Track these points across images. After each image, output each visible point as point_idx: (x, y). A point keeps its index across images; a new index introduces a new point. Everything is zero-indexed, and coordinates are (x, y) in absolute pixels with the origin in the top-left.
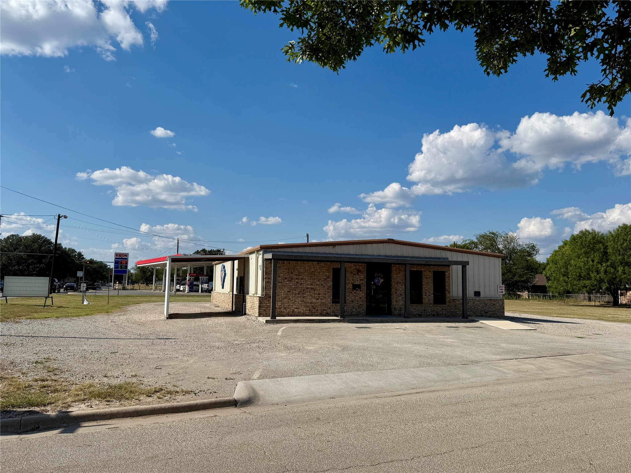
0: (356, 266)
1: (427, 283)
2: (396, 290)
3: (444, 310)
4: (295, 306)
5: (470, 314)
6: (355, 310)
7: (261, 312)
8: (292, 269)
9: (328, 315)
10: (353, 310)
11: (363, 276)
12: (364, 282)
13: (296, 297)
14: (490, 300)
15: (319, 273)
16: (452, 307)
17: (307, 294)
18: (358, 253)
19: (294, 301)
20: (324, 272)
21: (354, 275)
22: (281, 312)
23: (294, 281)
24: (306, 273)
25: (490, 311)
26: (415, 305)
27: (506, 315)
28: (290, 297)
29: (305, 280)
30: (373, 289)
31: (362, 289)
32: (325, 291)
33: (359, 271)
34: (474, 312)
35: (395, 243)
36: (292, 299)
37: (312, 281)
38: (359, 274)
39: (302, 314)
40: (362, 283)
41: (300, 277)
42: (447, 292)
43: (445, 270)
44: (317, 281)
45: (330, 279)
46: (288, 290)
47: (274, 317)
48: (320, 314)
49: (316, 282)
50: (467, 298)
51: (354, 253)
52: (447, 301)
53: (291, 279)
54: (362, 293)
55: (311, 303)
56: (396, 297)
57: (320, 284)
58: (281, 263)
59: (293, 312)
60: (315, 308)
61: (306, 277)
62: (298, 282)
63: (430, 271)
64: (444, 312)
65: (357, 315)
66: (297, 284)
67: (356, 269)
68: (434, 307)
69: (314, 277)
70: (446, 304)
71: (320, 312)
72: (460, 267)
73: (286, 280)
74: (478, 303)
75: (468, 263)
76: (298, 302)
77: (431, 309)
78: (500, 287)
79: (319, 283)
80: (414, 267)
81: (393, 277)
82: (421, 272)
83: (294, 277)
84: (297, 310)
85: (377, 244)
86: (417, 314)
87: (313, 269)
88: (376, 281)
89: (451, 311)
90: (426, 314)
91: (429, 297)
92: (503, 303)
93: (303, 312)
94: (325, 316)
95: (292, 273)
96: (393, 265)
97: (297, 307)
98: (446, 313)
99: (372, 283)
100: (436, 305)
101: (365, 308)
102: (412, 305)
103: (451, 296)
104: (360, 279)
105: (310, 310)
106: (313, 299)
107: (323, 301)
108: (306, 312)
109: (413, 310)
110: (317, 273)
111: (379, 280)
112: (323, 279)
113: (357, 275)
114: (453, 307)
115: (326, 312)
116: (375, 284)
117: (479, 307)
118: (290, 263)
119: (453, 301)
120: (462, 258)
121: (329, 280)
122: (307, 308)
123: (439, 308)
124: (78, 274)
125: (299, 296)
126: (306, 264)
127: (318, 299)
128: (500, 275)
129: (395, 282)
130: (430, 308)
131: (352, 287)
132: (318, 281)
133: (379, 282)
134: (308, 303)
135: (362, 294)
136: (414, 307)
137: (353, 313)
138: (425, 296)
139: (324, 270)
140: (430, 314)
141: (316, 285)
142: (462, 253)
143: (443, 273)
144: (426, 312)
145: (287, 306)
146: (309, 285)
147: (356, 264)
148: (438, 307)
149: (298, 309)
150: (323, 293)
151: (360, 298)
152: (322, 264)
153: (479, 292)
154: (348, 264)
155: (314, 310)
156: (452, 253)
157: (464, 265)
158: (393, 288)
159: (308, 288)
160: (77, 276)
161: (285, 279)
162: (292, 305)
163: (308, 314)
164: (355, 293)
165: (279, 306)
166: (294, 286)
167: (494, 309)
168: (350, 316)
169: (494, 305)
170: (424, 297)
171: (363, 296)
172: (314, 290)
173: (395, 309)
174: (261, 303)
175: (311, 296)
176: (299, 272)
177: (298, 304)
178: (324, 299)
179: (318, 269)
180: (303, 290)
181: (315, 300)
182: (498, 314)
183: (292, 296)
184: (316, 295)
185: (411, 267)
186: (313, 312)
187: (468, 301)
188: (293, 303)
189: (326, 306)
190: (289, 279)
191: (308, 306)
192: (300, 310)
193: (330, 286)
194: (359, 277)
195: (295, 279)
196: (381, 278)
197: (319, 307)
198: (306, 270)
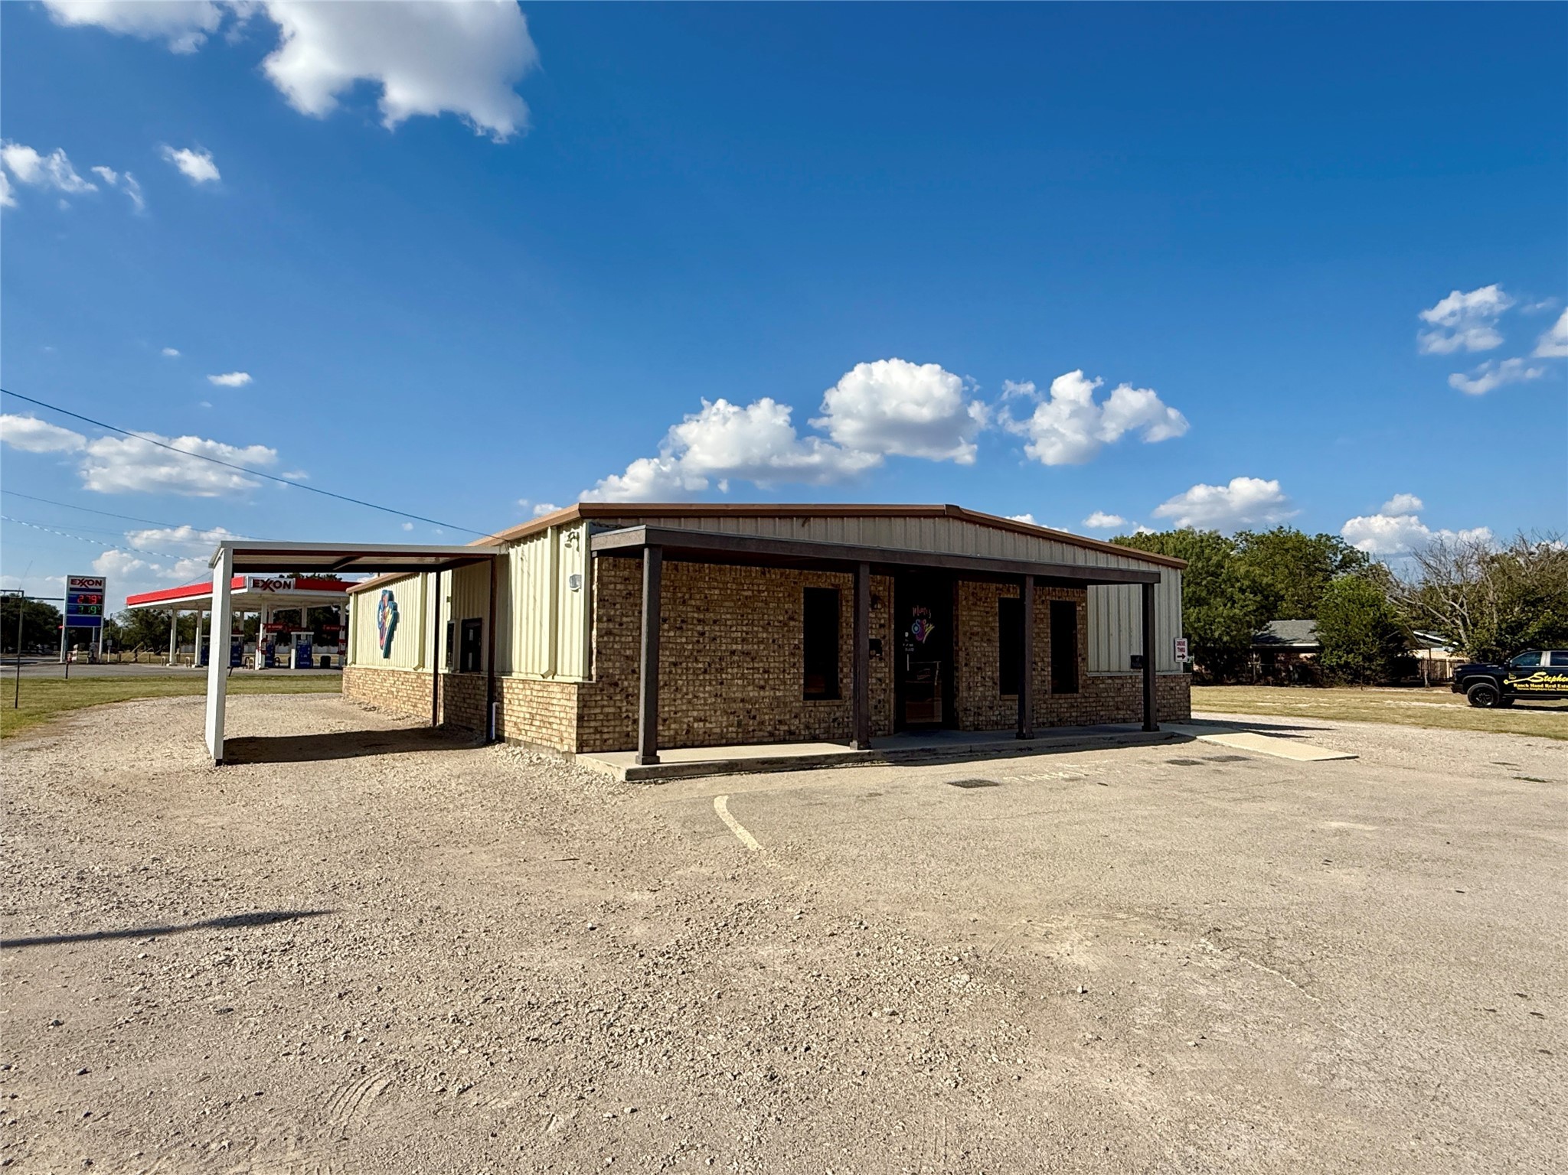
2: (968, 654)
3: (1074, 707)
4: (695, 714)
5: (1127, 716)
7: (585, 737)
8: (684, 589)
11: (886, 614)
12: (890, 633)
13: (697, 683)
14: (1164, 676)
15: (766, 603)
16: (1090, 700)
17: (730, 670)
19: (690, 696)
20: (779, 599)
23: (692, 630)
24: (727, 604)
25: (1165, 707)
26: (1011, 697)
27: (1194, 715)
28: (680, 682)
29: (726, 625)
30: (909, 653)
31: (883, 654)
32: (785, 661)
33: (874, 598)
34: (1133, 711)
35: (963, 520)
36: (685, 690)
37: (745, 629)
38: (877, 606)
39: (715, 737)
40: (884, 637)
41: (710, 615)
42: (1080, 659)
43: (1075, 599)
44: (761, 629)
45: (797, 624)
46: (673, 659)
47: (651, 756)
48: (771, 734)
49: (757, 632)
52: (1080, 682)
53: (683, 621)
54: (883, 665)
55: (743, 701)
56: (968, 675)
57: (768, 639)
59: (688, 732)
60: (754, 718)
61: (728, 616)
62: (702, 634)
64: (1074, 714)
66: (701, 640)
68: (1053, 701)
70: (1077, 692)
71: (769, 728)
75: (1157, 577)
76: (705, 699)
77: (1047, 708)
78: (1178, 643)
79: (765, 635)
80: (1008, 590)
81: (959, 618)
82: (1023, 603)
83: (691, 615)
84: (701, 724)
85: (917, 520)
87: (748, 589)
88: (916, 629)
89: (1088, 709)
91: (1043, 673)
92: (1188, 693)
93: (718, 730)
94: (785, 741)
95: (684, 602)
97: (702, 713)
98: (1077, 717)
99: (907, 634)
100: (1057, 696)
101: (892, 711)
102: (1006, 697)
103: (1089, 670)
104: (879, 623)
105: (739, 724)
106: (750, 688)
107: (778, 694)
108: (727, 732)
109: (1008, 712)
110: (760, 604)
111: (922, 625)
112: (776, 624)
113: (870, 610)
114: (1093, 700)
115: (786, 728)
116: (912, 638)
118: (680, 568)
119: (1093, 683)
121: (794, 627)
122: (731, 717)
123: (1062, 703)
125: (707, 677)
126: (732, 573)
127: (762, 688)
128: (1177, 612)
129: (965, 634)
130: (1045, 703)
132: (763, 627)
133: (922, 633)
134: (734, 700)
135: (884, 670)
136: (1008, 703)
139: (781, 595)
140: (1046, 720)
141: (759, 643)
143: (1069, 607)
144: (1036, 716)
145: (669, 712)
146: (737, 643)
148: (1060, 701)
149: (705, 721)
150: (779, 668)
151: (880, 680)
152: (775, 574)
154: (846, 575)
155: (752, 725)
157: (1150, 582)
158: (961, 649)
159: (733, 653)
162: (684, 708)
163: (735, 735)
166: (690, 647)
167: (1171, 701)
169: (1172, 689)
171: (887, 675)
172: (753, 660)
173: (966, 709)
174: (584, 706)
175: (743, 677)
176: (706, 597)
177: (705, 704)
178: (782, 687)
179: (764, 591)
180: (720, 659)
181: (754, 690)
182: (1179, 713)
183: (684, 678)
184: (758, 673)
185: (1001, 590)
186: (750, 729)
187: (1121, 681)
188: (689, 702)
189: (787, 710)
190: (675, 620)
191: (735, 712)
192: (710, 726)
193: (795, 645)
194: (876, 617)
195: (695, 622)
196: (929, 622)
197: (767, 714)
198: (729, 592)
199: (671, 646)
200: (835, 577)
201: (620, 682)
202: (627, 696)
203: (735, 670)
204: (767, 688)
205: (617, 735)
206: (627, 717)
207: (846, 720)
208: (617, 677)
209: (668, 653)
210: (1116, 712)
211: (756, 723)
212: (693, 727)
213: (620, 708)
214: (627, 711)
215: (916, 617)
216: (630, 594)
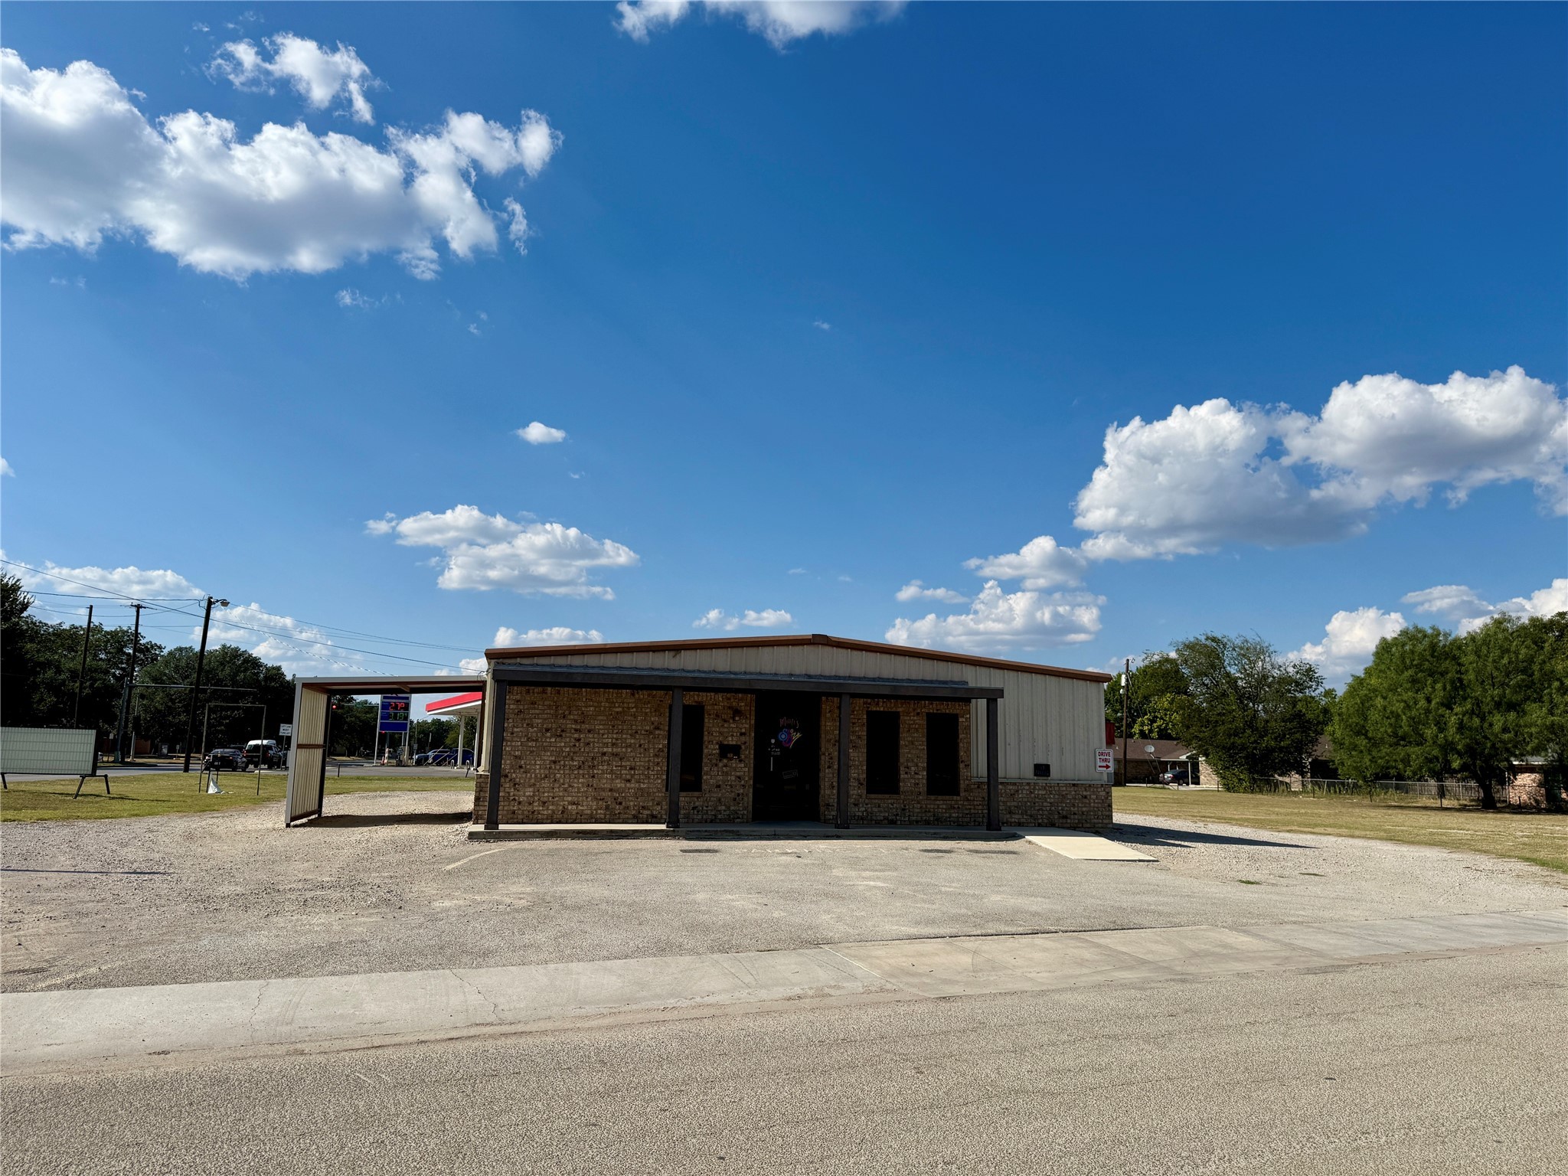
0: (729, 699)
1: (912, 743)
2: (831, 758)
3: (954, 808)
4: (570, 799)
5: (1022, 820)
6: (723, 808)
7: (480, 813)
8: (565, 708)
9: (654, 820)
10: (720, 808)
11: (746, 724)
12: (750, 740)
13: (573, 776)
14: (1074, 785)
15: (635, 716)
16: (975, 803)
17: (600, 767)
18: (737, 669)
19: (566, 786)
20: (646, 713)
21: (725, 721)
22: (533, 812)
23: (570, 737)
24: (600, 718)
25: (1075, 814)
26: (880, 796)
27: (1115, 822)
28: (558, 775)
29: (599, 734)
30: (773, 756)
31: (743, 757)
32: (649, 761)
33: (737, 712)
34: (1031, 816)
35: (833, 646)
36: (562, 781)
37: (615, 736)
38: (737, 718)
39: (585, 817)
40: (745, 743)
41: (584, 726)
42: (962, 766)
43: (958, 712)
44: (629, 736)
45: (662, 732)
46: (553, 759)
47: (494, 826)
48: (635, 817)
49: (626, 739)
50: (1000, 780)
51: (728, 670)
52: (962, 786)
53: (563, 731)
54: (743, 765)
55: (611, 790)
56: (831, 776)
57: (635, 743)
58: (538, 693)
59: (563, 812)
60: (620, 803)
61: (601, 727)
62: (579, 740)
63: (918, 714)
64: (954, 815)
65: (730, 820)
66: (577, 744)
67: (729, 708)
68: (928, 802)
69: (620, 727)
70: (958, 795)
71: (634, 812)
72: (982, 703)
73: (548, 734)
74: (1044, 792)
75: (1000, 693)
76: (579, 788)
77: (921, 808)
78: (1102, 754)
79: (632, 741)
80: (878, 704)
81: (823, 728)
82: (897, 715)
83: (569, 726)
84: (575, 807)
85: (785, 648)
86: (886, 818)
87: (619, 707)
88: (783, 736)
89: (972, 811)
90: (907, 819)
91: (917, 776)
92: (1109, 794)
93: (589, 812)
94: (647, 823)
95: (564, 717)
96: (824, 698)
97: (576, 799)
98: (958, 817)
99: (773, 741)
100: (933, 797)
101: (751, 803)
102: (873, 796)
103: (975, 775)
104: (740, 732)
105: (607, 808)
106: (618, 781)
107: (642, 786)
108: (596, 814)
109: (875, 810)
110: (629, 718)
111: (789, 734)
112: (643, 732)
113: (731, 721)
114: (978, 803)
115: (649, 812)
116: (778, 744)
117: (1045, 804)
118: (562, 692)
119: (978, 787)
120: (1004, 682)
121: (659, 735)
122: (601, 803)
123: (941, 805)
124: (281, 730)
125: (581, 772)
127: (629, 781)
128: (1100, 724)
129: (829, 741)
130: (918, 803)
131: (718, 751)
132: (631, 735)
133: (790, 740)
134: (603, 790)
135: (744, 769)
136: (876, 801)
137: (719, 816)
138: (906, 773)
139: (648, 710)
140: (919, 819)
141: (626, 747)
142: (1001, 671)
143: (954, 719)
144: (907, 814)
145: (548, 797)
146: (607, 747)
147: (729, 695)
148: (938, 802)
149: (578, 804)
150: (644, 767)
151: (739, 778)
152: (643, 695)
153: (1047, 767)
154: (709, 694)
155: (618, 809)
156: (976, 671)
157: (993, 697)
158: (824, 754)
159: (604, 754)
160: (280, 734)
161: (547, 730)
162: (561, 794)
163: (602, 816)
164: (726, 766)
165: (527, 797)
166: (568, 749)
167: (1084, 809)
168: (711, 822)
169: (1086, 797)
170: (902, 776)
171: (746, 774)
172: (621, 759)
173: (828, 805)
174: (481, 791)
175: (612, 772)
176: (583, 713)
177: (578, 792)
178: (646, 781)
179: (633, 708)
180: (593, 759)
181: (621, 782)
182: (1096, 821)
183: (562, 772)
184: (626, 770)
185: (870, 704)
186: (617, 812)
187: (1015, 788)
188: (565, 790)
189: (650, 798)
190: (556, 730)
191: (603, 799)
192: (582, 808)
193: (660, 749)
194: (737, 727)
195: (573, 731)
196: (796, 731)
197: (632, 801)
198: (602, 709)
199: (552, 749)
200: (698, 695)
201: (509, 775)
202: (515, 784)
203: (605, 767)
204: (633, 782)
205: (505, 812)
206: (514, 799)
207: (705, 808)
208: (507, 771)
209: (549, 754)
210: (1008, 816)
211: (622, 807)
212: (567, 809)
213: (508, 793)
214: (514, 795)
215: (783, 727)
216: (521, 711)
